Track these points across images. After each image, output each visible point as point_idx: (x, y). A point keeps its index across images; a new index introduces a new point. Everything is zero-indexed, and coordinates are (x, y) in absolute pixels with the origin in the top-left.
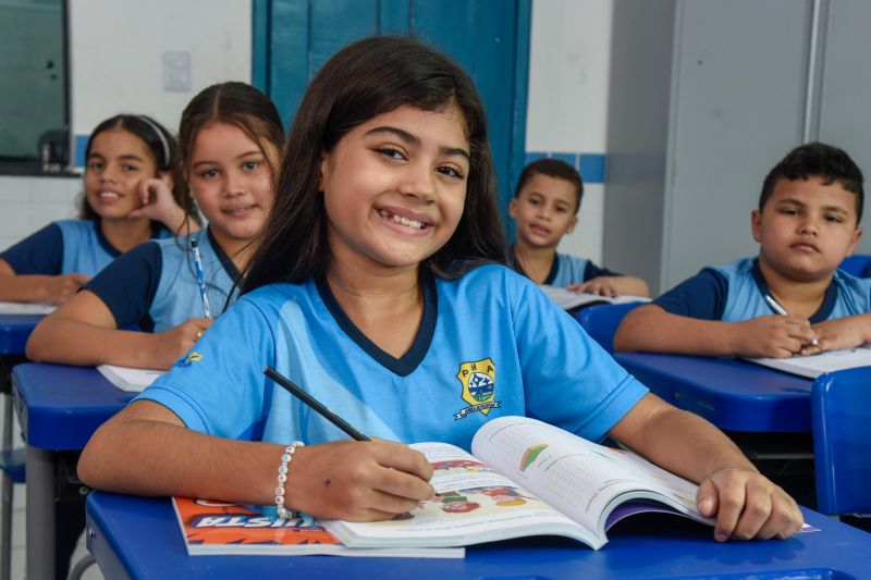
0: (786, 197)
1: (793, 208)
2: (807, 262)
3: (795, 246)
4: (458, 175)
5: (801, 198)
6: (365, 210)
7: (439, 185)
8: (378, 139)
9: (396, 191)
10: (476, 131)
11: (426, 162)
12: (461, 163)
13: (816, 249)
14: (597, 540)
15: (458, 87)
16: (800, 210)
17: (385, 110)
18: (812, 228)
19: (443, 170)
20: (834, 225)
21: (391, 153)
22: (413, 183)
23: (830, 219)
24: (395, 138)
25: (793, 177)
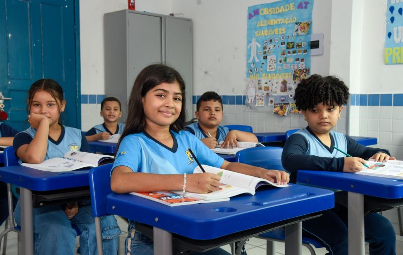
0: (205, 106)
1: (207, 108)
2: (214, 122)
3: (210, 119)
4: (179, 100)
5: (209, 106)
6: (156, 112)
7: (175, 103)
8: (157, 92)
9: (163, 106)
10: (183, 87)
11: (171, 97)
12: (180, 96)
13: (215, 119)
14: (253, 193)
15: (176, 76)
16: (209, 109)
17: (158, 84)
18: (214, 113)
19: (175, 99)
20: (218, 112)
21: (161, 96)
22: (168, 103)
23: (217, 110)
24: (162, 92)
25: (206, 100)
